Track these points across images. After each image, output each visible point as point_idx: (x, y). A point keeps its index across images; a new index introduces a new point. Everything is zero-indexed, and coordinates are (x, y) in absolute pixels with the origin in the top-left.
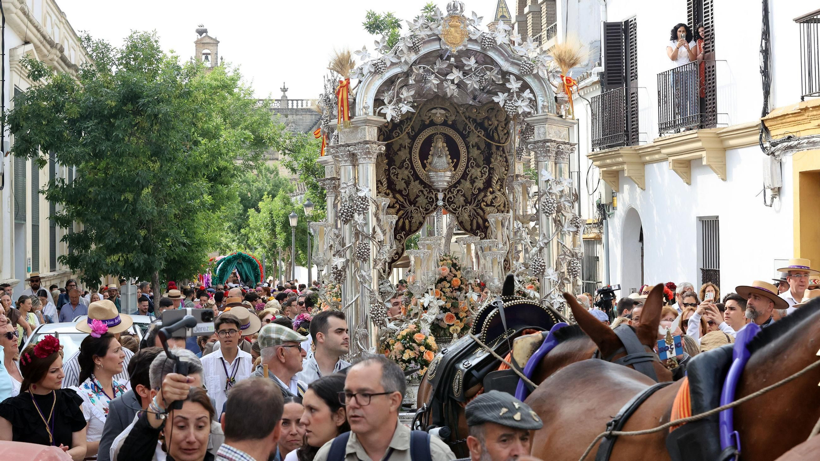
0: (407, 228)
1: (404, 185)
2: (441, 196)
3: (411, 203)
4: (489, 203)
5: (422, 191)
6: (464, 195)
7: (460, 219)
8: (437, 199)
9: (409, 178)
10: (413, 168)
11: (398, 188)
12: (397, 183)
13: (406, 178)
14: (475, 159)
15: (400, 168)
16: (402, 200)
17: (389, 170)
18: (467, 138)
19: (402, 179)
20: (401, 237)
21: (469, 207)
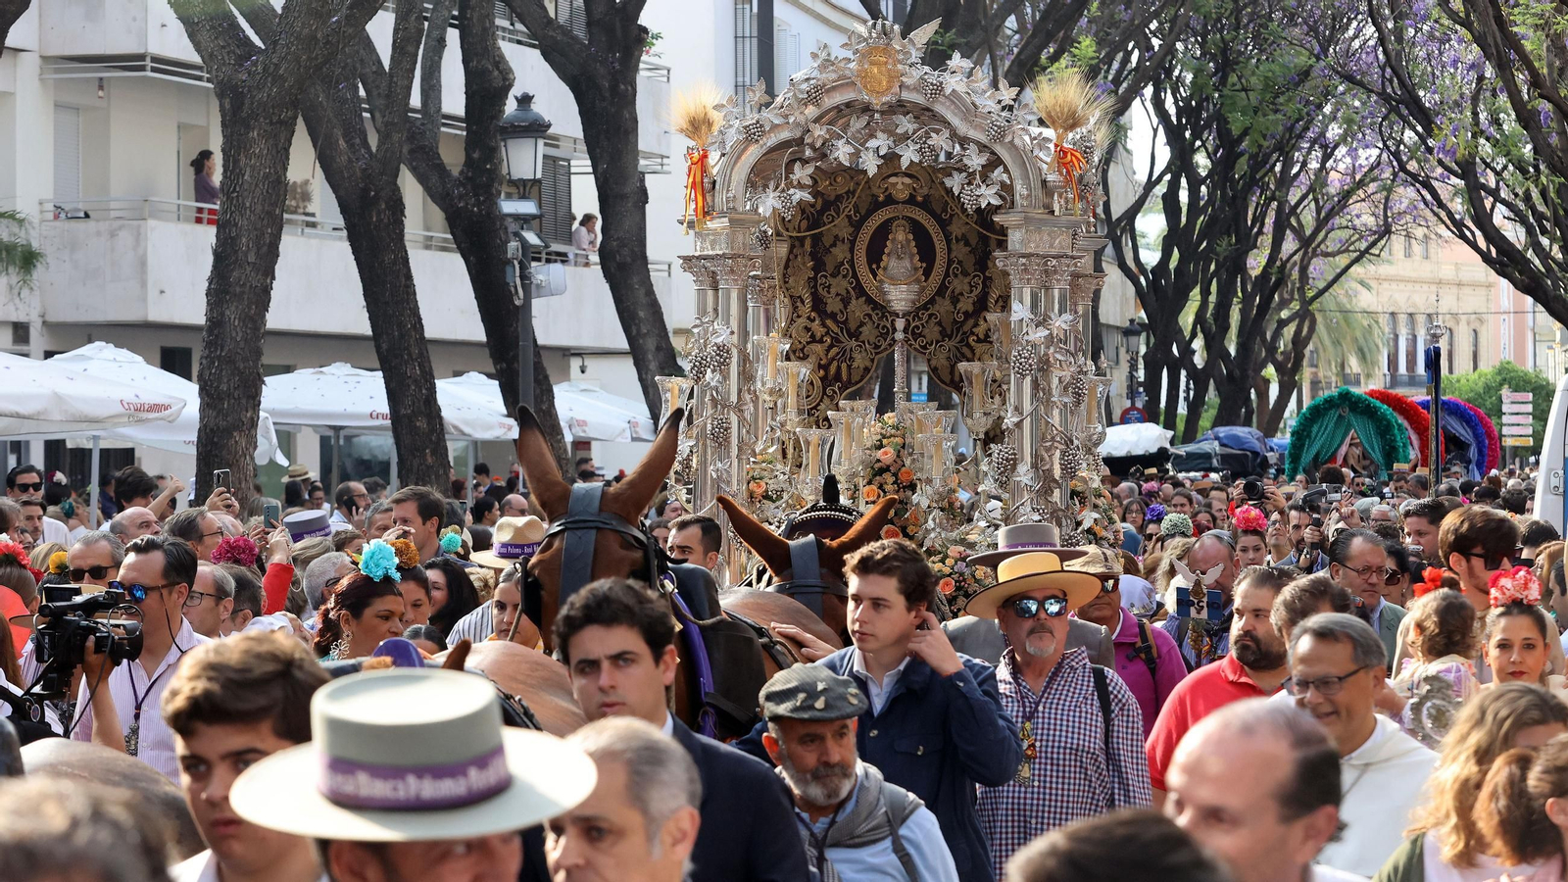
0: (844, 376)
1: (841, 306)
2: (900, 324)
3: (851, 335)
4: (981, 336)
5: (870, 316)
6: (939, 324)
7: (934, 363)
8: (895, 330)
9: (848, 292)
10: (855, 276)
11: (829, 309)
12: (829, 301)
13: (844, 293)
14: (960, 263)
15: (833, 276)
16: (836, 330)
17: (815, 279)
18: (948, 225)
19: (838, 295)
20: (835, 392)
21: (948, 344)
